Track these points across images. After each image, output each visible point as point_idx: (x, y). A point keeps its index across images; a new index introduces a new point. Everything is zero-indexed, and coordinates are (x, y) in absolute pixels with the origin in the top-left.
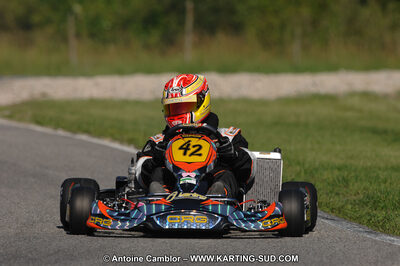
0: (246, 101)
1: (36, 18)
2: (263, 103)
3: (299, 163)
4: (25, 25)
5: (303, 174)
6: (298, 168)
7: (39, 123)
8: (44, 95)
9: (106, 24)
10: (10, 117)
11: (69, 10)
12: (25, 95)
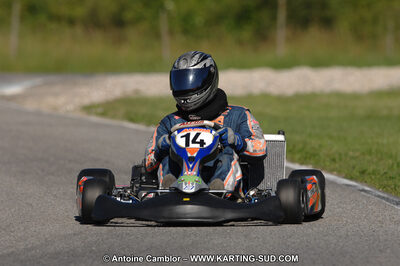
0: (339, 95)
1: (129, 15)
2: (356, 96)
3: (391, 157)
4: (119, 22)
5: (395, 167)
6: (390, 162)
7: (132, 120)
8: (137, 92)
9: (199, 20)
10: (103, 114)
11: (162, 7)
12: (117, 93)
